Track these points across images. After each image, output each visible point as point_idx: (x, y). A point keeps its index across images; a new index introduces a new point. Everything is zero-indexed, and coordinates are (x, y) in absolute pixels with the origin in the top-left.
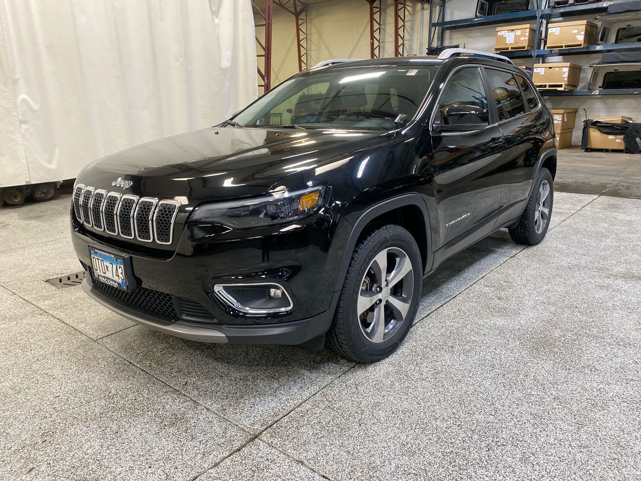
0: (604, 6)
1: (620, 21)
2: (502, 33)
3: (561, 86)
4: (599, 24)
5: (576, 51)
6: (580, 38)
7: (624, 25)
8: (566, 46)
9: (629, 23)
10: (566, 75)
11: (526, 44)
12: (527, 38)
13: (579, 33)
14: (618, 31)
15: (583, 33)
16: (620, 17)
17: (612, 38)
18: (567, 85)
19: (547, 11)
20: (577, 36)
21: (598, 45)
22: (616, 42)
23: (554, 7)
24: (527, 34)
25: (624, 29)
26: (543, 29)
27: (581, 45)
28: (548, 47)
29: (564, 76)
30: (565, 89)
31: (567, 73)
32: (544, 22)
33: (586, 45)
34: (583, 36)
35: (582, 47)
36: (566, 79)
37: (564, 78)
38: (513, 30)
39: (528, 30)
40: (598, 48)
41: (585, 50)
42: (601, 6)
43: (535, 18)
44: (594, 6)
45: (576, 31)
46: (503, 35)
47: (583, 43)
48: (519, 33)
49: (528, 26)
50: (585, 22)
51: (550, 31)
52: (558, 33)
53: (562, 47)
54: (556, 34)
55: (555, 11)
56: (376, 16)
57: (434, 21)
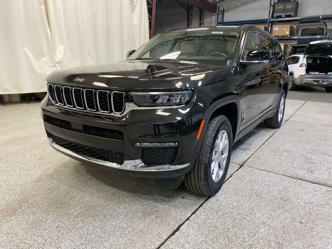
0: (298, 19)
1: (304, 26)
4: (295, 27)
5: (285, 38)
7: (305, 28)
8: (281, 36)
9: (308, 27)
13: (287, 31)
14: (302, 30)
15: (289, 30)
16: (305, 24)
17: (300, 33)
19: (272, 20)
20: (286, 32)
21: (295, 36)
22: (302, 35)
23: (276, 18)
25: (305, 29)
26: (270, 28)
27: (287, 36)
29: (282, 49)
32: (270, 24)
33: (290, 36)
34: (289, 32)
39: (264, 28)
40: (295, 37)
41: (289, 38)
42: (296, 19)
43: (267, 22)
44: (294, 18)
45: (285, 30)
47: (289, 35)
49: (264, 26)
50: (289, 26)
51: (274, 29)
52: (278, 30)
53: (279, 36)
54: (276, 30)
55: (276, 20)
56: (190, 18)
57: (219, 21)
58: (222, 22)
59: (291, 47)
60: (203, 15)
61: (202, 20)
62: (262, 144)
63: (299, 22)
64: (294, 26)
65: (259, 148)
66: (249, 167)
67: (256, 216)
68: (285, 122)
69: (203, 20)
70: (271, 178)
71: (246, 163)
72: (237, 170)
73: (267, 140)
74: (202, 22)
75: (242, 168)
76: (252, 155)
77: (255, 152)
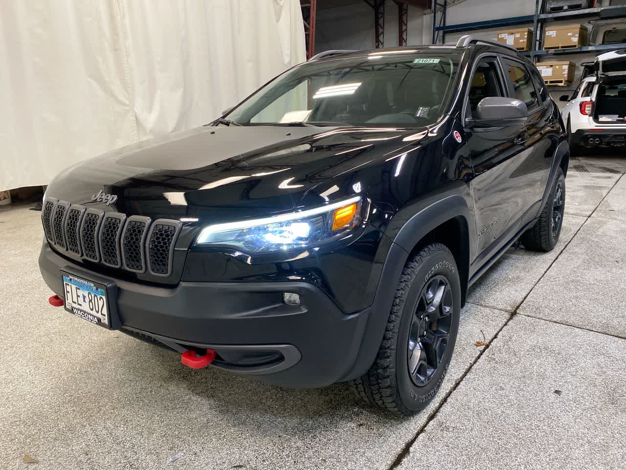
0: (595, 11)
1: (607, 24)
2: (503, 36)
3: (561, 82)
4: (590, 27)
5: (570, 51)
6: (575, 40)
7: (610, 28)
8: (562, 47)
9: (615, 26)
10: (566, 72)
11: (524, 46)
12: (525, 40)
13: (573, 36)
14: (605, 33)
15: (577, 35)
16: (609, 21)
17: (600, 39)
18: (566, 81)
19: (543, 16)
20: (572, 38)
21: (589, 45)
22: (603, 43)
23: (551, 13)
24: (526, 36)
25: (610, 31)
26: (538, 33)
27: (575, 46)
28: (546, 48)
29: (564, 73)
30: (565, 84)
31: (567, 70)
32: (539, 25)
33: (580, 46)
34: (577, 38)
35: (577, 47)
36: (566, 75)
37: (564, 74)
38: (512, 34)
39: (526, 33)
40: (590, 48)
41: (579, 50)
42: (592, 12)
43: (532, 21)
44: (587, 11)
45: (570, 34)
46: (503, 38)
47: (577, 45)
48: (518, 36)
49: (527, 29)
50: (579, 26)
51: (547, 33)
52: (555, 36)
53: (558, 48)
54: (553, 36)
55: (550, 16)
56: (381, 21)
57: (437, 25)
58: (442, 25)
59: (583, 67)
60: (406, 15)
61: (403, 23)
62: (547, 267)
63: (598, 18)
64: (587, 27)
65: (543, 276)
66: (528, 316)
67: (561, 424)
68: (587, 220)
69: (406, 25)
70: (577, 340)
71: (520, 308)
72: (506, 324)
73: (556, 259)
74: (404, 28)
75: (515, 318)
76: (531, 291)
77: (535, 285)
